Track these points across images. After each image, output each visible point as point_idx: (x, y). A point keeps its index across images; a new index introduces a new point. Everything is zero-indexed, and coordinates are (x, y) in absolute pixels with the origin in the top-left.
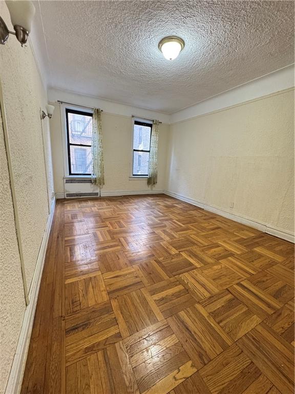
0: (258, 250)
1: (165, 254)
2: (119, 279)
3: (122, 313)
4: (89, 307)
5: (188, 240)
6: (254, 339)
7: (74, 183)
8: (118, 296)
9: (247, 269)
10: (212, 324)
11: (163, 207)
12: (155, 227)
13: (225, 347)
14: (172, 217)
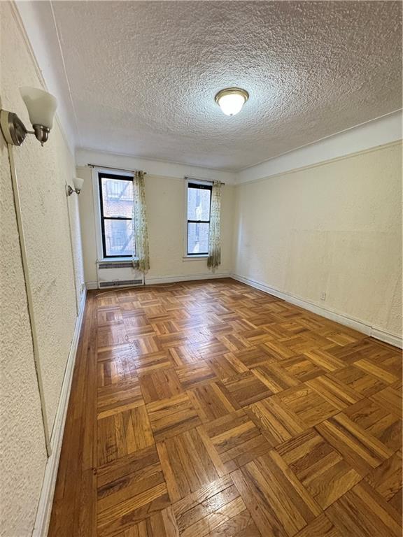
0: (359, 364)
1: (231, 373)
2: (168, 412)
3: (170, 464)
4: (127, 455)
5: (262, 350)
6: (350, 506)
7: (109, 268)
8: (166, 438)
9: (344, 395)
10: (293, 483)
11: (229, 299)
12: (218, 331)
13: (310, 519)
14: (241, 314)
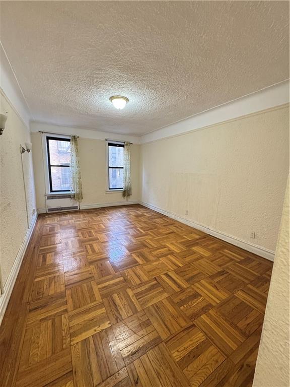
3: (72, 298)
4: (49, 295)
5: (142, 244)
7: (54, 199)
8: (72, 287)
10: (133, 300)
11: (133, 217)
13: (135, 312)
14: (137, 225)
